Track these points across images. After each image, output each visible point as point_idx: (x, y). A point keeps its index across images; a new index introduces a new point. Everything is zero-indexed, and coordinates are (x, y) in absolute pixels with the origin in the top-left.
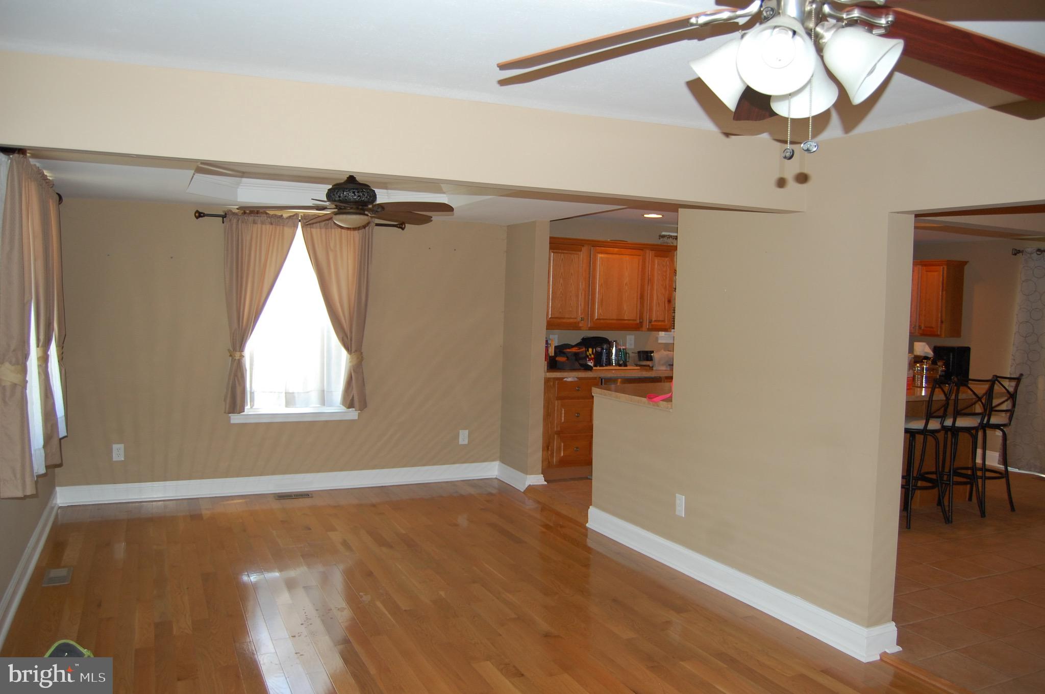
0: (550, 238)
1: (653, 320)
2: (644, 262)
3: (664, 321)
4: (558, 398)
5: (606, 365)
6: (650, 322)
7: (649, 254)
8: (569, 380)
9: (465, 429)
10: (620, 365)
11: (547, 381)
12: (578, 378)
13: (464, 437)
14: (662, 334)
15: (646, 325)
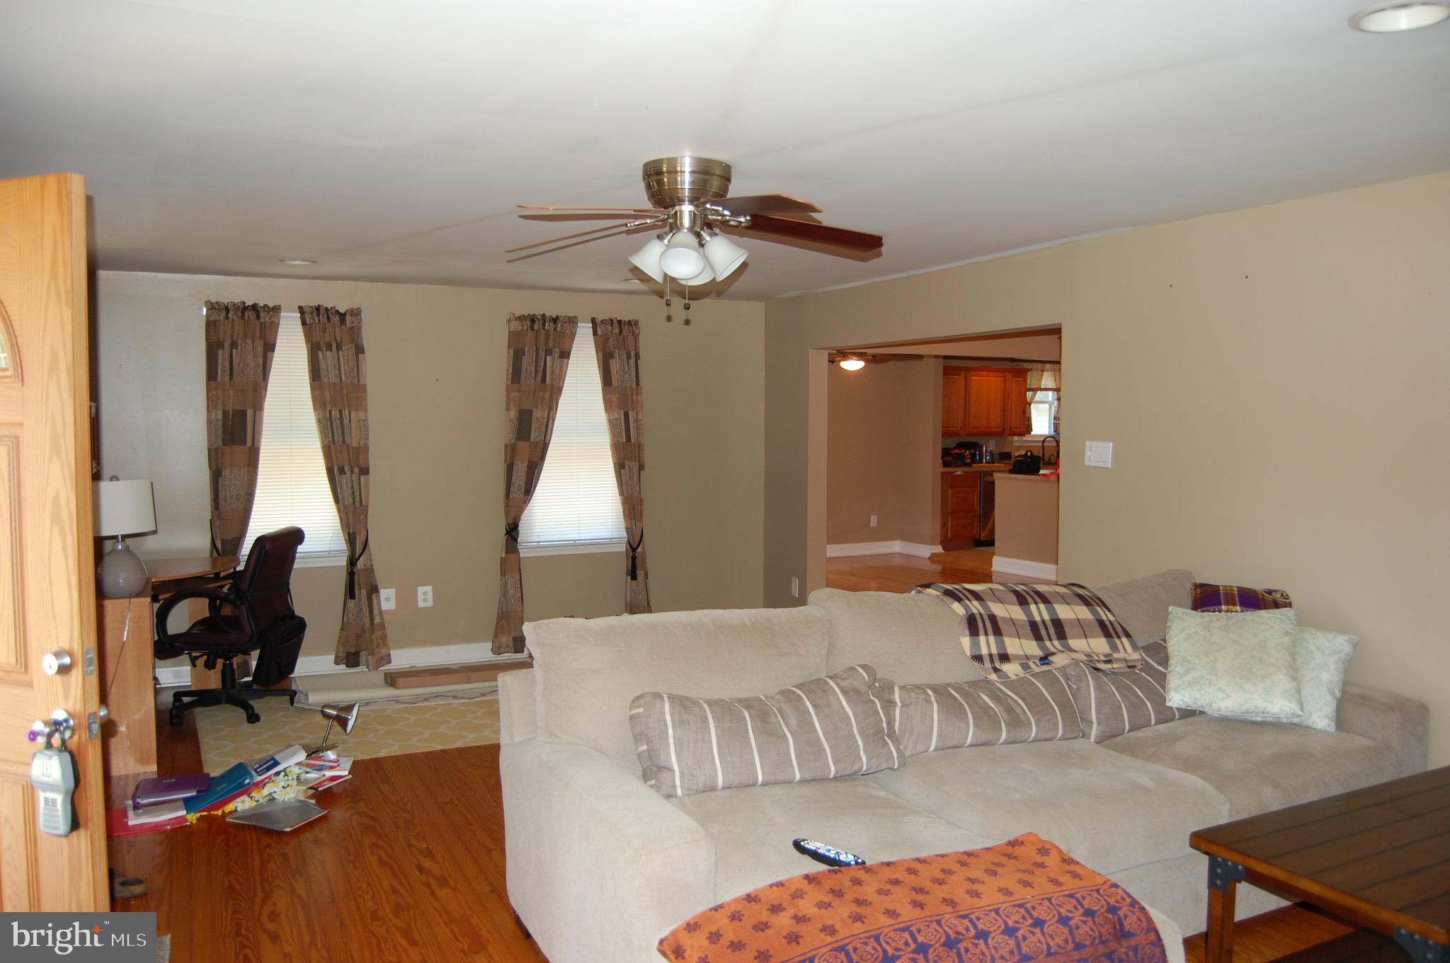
0: (944, 367)
1: (1013, 427)
2: (1005, 380)
3: (1020, 428)
4: (951, 487)
5: (979, 463)
6: (1010, 429)
7: (1009, 376)
8: (959, 473)
9: (875, 514)
10: (989, 463)
11: (943, 474)
12: (965, 472)
13: (874, 521)
14: (1016, 438)
15: (1008, 431)
